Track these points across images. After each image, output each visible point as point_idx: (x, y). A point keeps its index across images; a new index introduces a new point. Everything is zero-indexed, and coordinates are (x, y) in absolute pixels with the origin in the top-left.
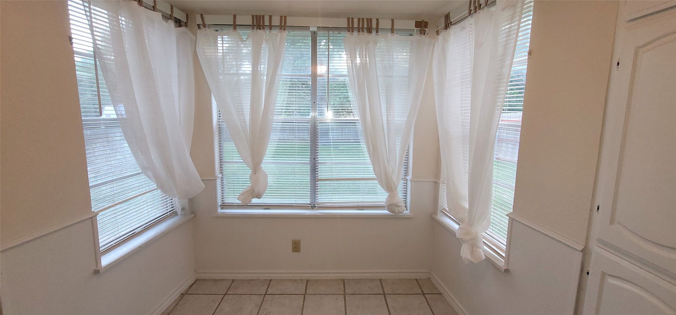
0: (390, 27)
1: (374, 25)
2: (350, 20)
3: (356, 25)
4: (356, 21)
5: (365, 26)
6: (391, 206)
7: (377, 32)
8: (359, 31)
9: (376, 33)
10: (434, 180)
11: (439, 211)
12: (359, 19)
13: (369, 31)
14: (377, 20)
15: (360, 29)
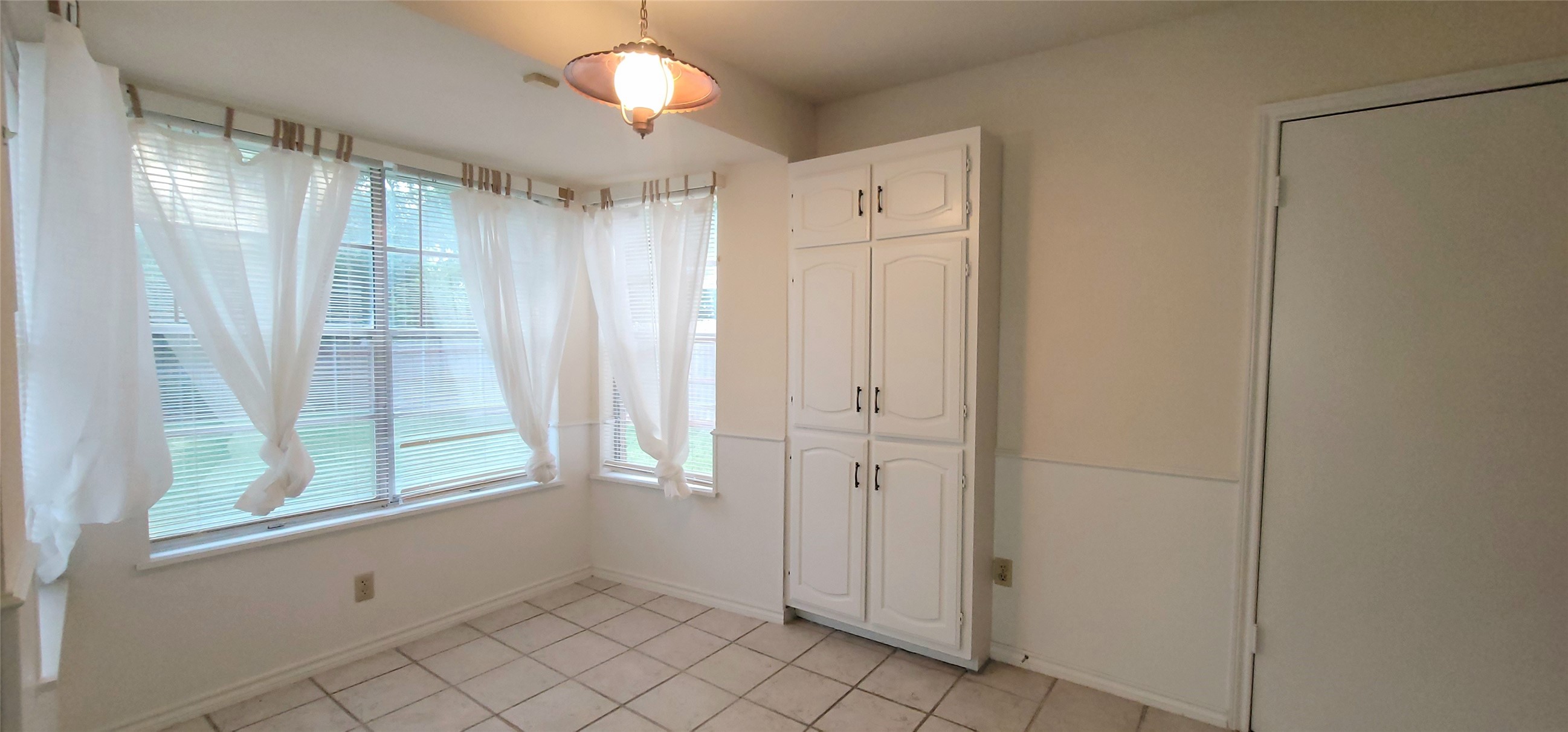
0: (526, 190)
1: (504, 183)
2: (467, 168)
3: (476, 178)
4: (476, 171)
5: (491, 182)
6: (541, 469)
7: (508, 193)
8: (480, 188)
9: (506, 194)
10: (588, 422)
11: (601, 466)
12: (481, 169)
13: (497, 190)
14: (508, 175)
15: (484, 185)
